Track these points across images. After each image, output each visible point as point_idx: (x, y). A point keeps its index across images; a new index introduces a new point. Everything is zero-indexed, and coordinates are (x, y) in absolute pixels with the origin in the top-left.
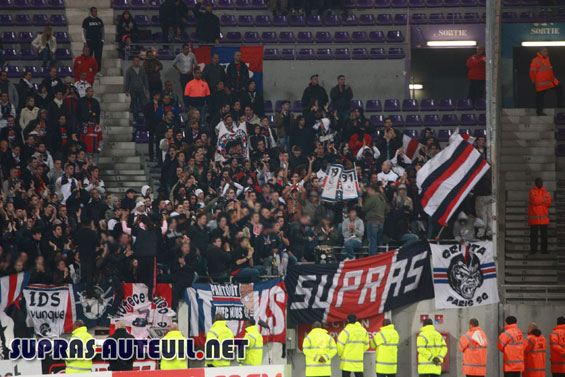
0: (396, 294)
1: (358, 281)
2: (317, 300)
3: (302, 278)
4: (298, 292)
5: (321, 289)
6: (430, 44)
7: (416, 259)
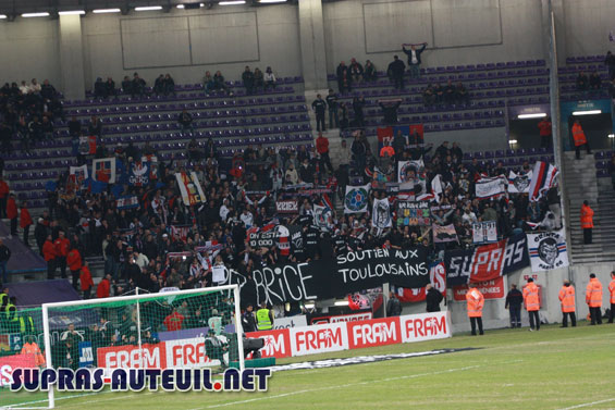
0: (509, 264)
1: (486, 259)
2: (463, 271)
3: (453, 259)
4: (452, 267)
5: (465, 264)
6: (520, 117)
7: (519, 243)
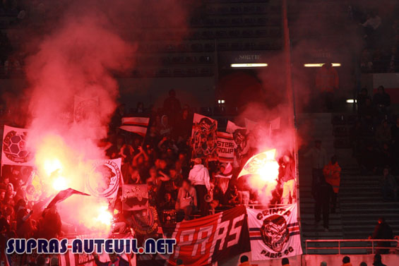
0: (221, 248)
1: (191, 238)
6: (233, 65)
7: (236, 220)
